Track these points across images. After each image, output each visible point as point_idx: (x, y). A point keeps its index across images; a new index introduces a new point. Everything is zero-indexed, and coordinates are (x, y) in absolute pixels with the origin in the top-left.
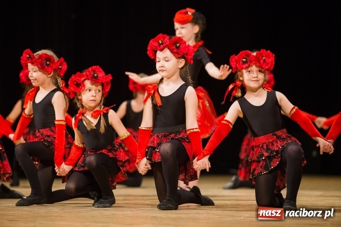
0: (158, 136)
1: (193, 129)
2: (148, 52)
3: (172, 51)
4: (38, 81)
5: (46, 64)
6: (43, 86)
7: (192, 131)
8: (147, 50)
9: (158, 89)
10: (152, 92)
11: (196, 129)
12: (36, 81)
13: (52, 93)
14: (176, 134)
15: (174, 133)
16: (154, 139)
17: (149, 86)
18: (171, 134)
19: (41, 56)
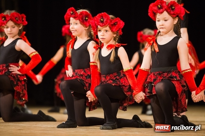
0: (154, 74)
1: (187, 70)
2: (149, 14)
3: (169, 13)
4: (77, 32)
5: (85, 19)
6: (80, 36)
7: (186, 71)
8: (148, 13)
9: (156, 40)
10: (152, 42)
11: (189, 69)
12: (76, 32)
13: (88, 42)
14: (168, 73)
15: (166, 72)
16: (151, 76)
17: (149, 38)
18: (164, 72)
19: (81, 13)
